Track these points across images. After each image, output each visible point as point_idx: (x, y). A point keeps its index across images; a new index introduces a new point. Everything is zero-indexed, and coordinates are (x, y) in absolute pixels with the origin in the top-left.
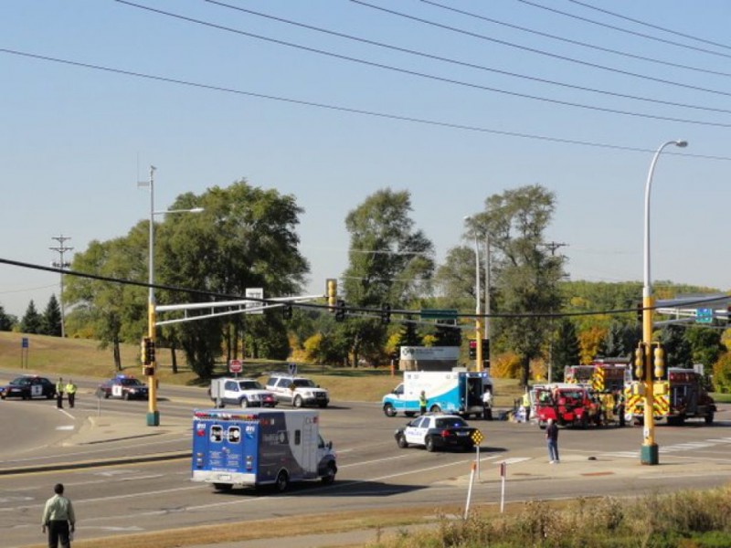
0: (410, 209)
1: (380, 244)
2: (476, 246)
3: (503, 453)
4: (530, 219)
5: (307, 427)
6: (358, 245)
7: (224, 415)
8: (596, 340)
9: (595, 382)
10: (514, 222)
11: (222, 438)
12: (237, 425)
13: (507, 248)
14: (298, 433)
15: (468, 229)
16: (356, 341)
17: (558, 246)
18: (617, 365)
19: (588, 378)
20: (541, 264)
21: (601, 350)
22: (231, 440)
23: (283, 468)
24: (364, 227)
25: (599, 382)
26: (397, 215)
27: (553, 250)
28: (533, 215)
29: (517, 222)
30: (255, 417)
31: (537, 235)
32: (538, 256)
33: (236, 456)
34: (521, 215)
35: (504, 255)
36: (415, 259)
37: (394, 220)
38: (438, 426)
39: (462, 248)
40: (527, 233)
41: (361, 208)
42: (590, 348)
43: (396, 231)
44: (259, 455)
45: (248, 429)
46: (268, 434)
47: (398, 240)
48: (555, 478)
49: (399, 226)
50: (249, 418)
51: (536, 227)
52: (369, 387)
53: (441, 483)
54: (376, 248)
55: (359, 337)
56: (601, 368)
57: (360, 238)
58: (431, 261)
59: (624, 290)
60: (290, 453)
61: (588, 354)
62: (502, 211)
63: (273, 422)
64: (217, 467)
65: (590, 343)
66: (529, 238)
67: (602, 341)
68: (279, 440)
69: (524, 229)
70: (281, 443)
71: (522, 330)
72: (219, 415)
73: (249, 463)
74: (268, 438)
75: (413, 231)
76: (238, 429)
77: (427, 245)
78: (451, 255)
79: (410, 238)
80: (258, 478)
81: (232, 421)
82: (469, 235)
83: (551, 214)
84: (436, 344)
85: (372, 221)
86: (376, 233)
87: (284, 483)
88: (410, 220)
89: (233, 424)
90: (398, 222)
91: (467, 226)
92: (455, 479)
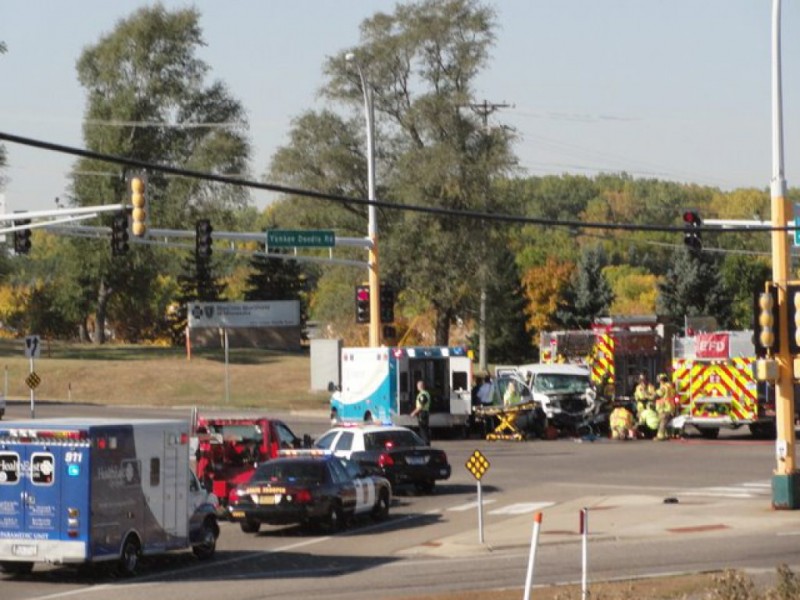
0: (199, 42)
1: (144, 109)
2: (344, 111)
3: (495, 494)
4: (446, 57)
5: (171, 453)
6: (100, 111)
7: (23, 433)
8: (555, 284)
9: (597, 361)
10: (417, 63)
11: (19, 475)
12: (48, 449)
13: (403, 113)
14: (155, 463)
15: (330, 78)
16: (102, 292)
17: (494, 107)
20: (470, 142)
22: (36, 479)
23: (133, 530)
24: (113, 75)
25: (604, 361)
26: (174, 53)
27: (486, 114)
28: (452, 50)
29: (423, 63)
30: (83, 435)
31: (461, 89)
32: (465, 126)
33: (48, 509)
34: (430, 51)
35: (398, 128)
36: (212, 135)
37: (170, 63)
38: (368, 444)
39: (319, 113)
40: (441, 84)
41: (106, 41)
42: (544, 300)
43: (173, 85)
44: (90, 508)
45: (69, 457)
46: (107, 465)
47: (179, 100)
48: (622, 538)
49: (179, 74)
50: (72, 437)
51: (459, 73)
53: (415, 551)
54: (137, 117)
55: (107, 287)
56: (608, 333)
57: (106, 99)
58: (239, 139)
59: (542, 189)
60: (143, 502)
61: (539, 311)
62: (393, 43)
63: (113, 443)
64: (13, 530)
65: (544, 291)
66: (442, 94)
67: (565, 285)
68: (125, 479)
69: (435, 77)
70: (127, 483)
71: (436, 265)
72: (13, 432)
73: (72, 521)
74: (107, 474)
75: (207, 83)
76: (49, 459)
77: (231, 110)
78: (298, 127)
79: (202, 98)
80: (92, 548)
81: (37, 443)
82: (331, 90)
83: (487, 48)
84: (251, 296)
85: (128, 66)
86: (136, 89)
87: (134, 558)
88: (200, 63)
89: (40, 449)
90: (178, 67)
91: (327, 73)
92: (437, 545)
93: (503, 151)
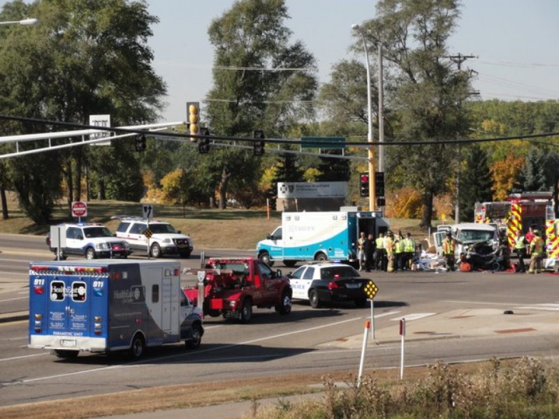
0: (286, 16)
1: (251, 59)
2: (365, 60)
3: (403, 308)
4: (430, 26)
5: (167, 281)
6: (223, 60)
7: (67, 268)
8: (512, 171)
9: (511, 221)
10: (412, 29)
11: (64, 295)
12: (82, 279)
13: (403, 61)
14: (155, 288)
15: (356, 39)
16: (224, 176)
17: (465, 58)
18: (536, 201)
19: (503, 217)
20: (445, 80)
21: (518, 183)
22: (75, 298)
23: (139, 330)
24: (231, 38)
25: (515, 221)
26: (271, 23)
27: (460, 62)
28: (433, 21)
29: (415, 30)
30: (104, 270)
31: (439, 46)
32: (442, 71)
33: (82, 317)
34: (419, 21)
35: (400, 71)
36: (294, 76)
37: (267, 30)
38: (323, 276)
39: (350, 62)
40: (427, 43)
41: (227, 15)
42: (505, 181)
43: (270, 43)
44: (109, 315)
45: (95, 284)
46: (119, 290)
47: (272, 53)
48: (464, 336)
49: (273, 37)
50: (96, 271)
51: (438, 36)
52: (240, 232)
53: (329, 345)
54: (246, 64)
55: (227, 173)
56: (518, 204)
57: (227, 52)
58: (312, 78)
60: (147, 312)
61: (502, 188)
62: (396, 17)
63: (125, 276)
64: (60, 330)
65: (505, 175)
66: (430, 48)
67: (518, 171)
68: (134, 298)
69: (423, 38)
70: (135, 301)
71: (423, 160)
72: (60, 268)
73: (97, 325)
74: (120, 295)
75: (291, 43)
76: (83, 285)
77: (307, 59)
78: (336, 71)
79: (287, 52)
80: (109, 343)
81: (76, 275)
82: (357, 46)
83: (455, 20)
84: (319, 179)
85: (241, 31)
86: (245, 46)
87: (140, 349)
88: (287, 30)
89: (77, 279)
90: (272, 32)
91: (355, 35)
92: (345, 340)
93: (464, 86)
